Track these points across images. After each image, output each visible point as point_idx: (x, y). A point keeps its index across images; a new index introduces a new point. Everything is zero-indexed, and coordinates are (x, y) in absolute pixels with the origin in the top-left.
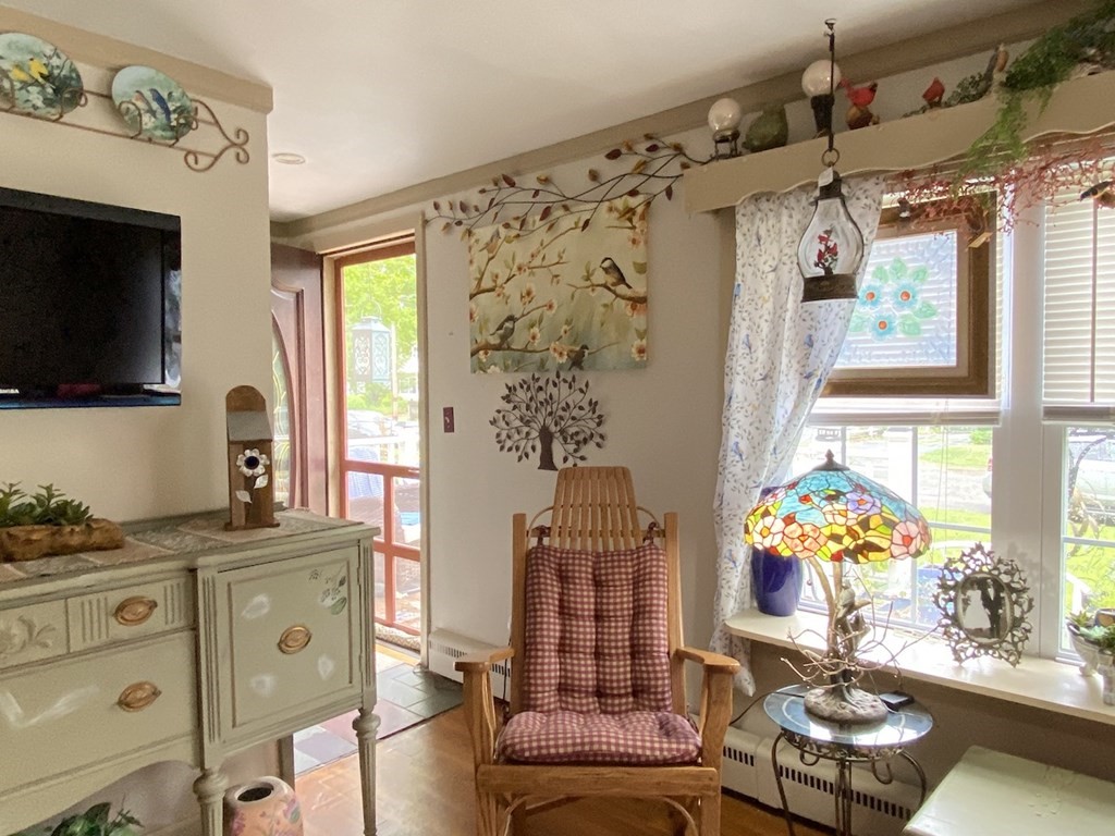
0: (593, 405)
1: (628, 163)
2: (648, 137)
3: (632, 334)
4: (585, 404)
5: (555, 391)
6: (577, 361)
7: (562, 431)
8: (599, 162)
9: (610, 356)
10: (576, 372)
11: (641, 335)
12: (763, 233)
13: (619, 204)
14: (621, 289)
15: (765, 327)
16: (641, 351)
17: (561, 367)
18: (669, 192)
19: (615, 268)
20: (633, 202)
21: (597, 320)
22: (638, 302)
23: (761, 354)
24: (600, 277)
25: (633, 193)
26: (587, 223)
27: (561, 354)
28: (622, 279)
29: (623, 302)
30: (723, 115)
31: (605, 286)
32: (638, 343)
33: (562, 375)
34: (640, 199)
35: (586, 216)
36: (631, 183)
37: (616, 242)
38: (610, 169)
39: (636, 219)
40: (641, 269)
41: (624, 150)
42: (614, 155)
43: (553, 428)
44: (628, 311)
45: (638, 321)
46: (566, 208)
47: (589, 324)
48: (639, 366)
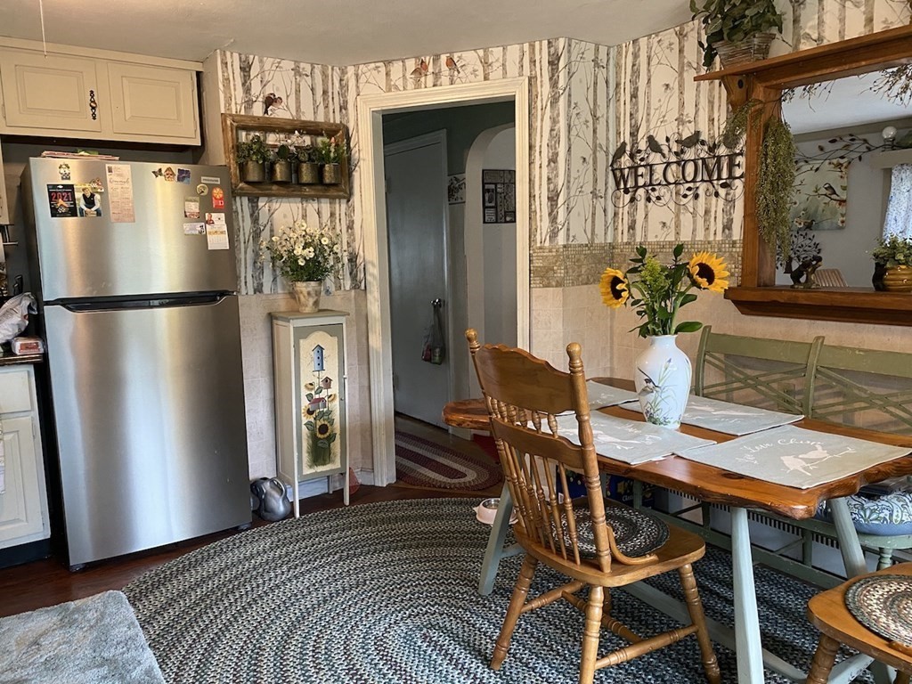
0: (816, 245)
1: (839, 145)
2: (851, 135)
3: (839, 215)
4: (812, 244)
5: (795, 240)
6: (809, 226)
7: (798, 257)
8: (825, 143)
9: (826, 225)
10: (808, 231)
11: (843, 215)
12: (904, 177)
13: (835, 161)
14: (834, 196)
15: (903, 213)
16: (843, 222)
17: (800, 229)
18: (860, 158)
19: (831, 187)
20: (842, 161)
21: (820, 209)
22: (842, 202)
23: (900, 223)
24: (823, 191)
25: (842, 157)
26: (817, 169)
27: (800, 224)
28: (834, 193)
29: (835, 202)
30: (889, 133)
31: (825, 195)
32: (841, 219)
33: (800, 233)
34: (845, 160)
35: (818, 166)
36: (842, 153)
37: (832, 177)
38: (829, 147)
39: (843, 169)
40: (844, 188)
41: (838, 139)
42: (833, 141)
43: (793, 256)
44: (837, 206)
45: (842, 210)
46: (806, 162)
47: (816, 211)
48: (841, 228)
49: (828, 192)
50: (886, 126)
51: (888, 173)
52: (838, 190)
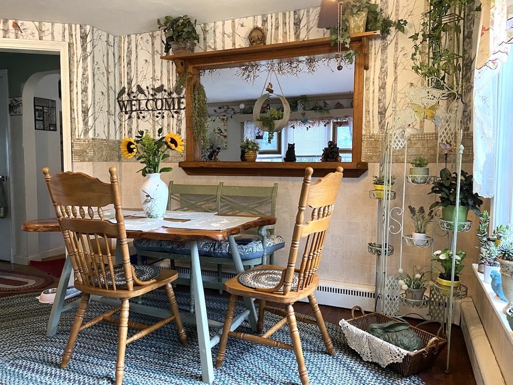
1: (223, 110)
2: (227, 106)
3: (224, 143)
8: (216, 108)
11: (226, 143)
13: (221, 117)
14: (222, 134)
16: (226, 146)
18: (231, 117)
19: (220, 130)
20: (224, 118)
21: (216, 139)
22: (225, 137)
24: (217, 131)
25: (224, 116)
26: (214, 120)
28: (222, 132)
29: (222, 136)
30: (242, 106)
32: (225, 144)
36: (224, 114)
37: (221, 125)
38: (219, 111)
39: (225, 121)
40: (226, 130)
41: (222, 107)
42: (220, 108)
44: (223, 138)
45: (225, 140)
46: (209, 117)
47: (215, 140)
48: (226, 149)
49: (219, 132)
50: (241, 103)
51: (242, 124)
52: (223, 131)
